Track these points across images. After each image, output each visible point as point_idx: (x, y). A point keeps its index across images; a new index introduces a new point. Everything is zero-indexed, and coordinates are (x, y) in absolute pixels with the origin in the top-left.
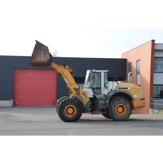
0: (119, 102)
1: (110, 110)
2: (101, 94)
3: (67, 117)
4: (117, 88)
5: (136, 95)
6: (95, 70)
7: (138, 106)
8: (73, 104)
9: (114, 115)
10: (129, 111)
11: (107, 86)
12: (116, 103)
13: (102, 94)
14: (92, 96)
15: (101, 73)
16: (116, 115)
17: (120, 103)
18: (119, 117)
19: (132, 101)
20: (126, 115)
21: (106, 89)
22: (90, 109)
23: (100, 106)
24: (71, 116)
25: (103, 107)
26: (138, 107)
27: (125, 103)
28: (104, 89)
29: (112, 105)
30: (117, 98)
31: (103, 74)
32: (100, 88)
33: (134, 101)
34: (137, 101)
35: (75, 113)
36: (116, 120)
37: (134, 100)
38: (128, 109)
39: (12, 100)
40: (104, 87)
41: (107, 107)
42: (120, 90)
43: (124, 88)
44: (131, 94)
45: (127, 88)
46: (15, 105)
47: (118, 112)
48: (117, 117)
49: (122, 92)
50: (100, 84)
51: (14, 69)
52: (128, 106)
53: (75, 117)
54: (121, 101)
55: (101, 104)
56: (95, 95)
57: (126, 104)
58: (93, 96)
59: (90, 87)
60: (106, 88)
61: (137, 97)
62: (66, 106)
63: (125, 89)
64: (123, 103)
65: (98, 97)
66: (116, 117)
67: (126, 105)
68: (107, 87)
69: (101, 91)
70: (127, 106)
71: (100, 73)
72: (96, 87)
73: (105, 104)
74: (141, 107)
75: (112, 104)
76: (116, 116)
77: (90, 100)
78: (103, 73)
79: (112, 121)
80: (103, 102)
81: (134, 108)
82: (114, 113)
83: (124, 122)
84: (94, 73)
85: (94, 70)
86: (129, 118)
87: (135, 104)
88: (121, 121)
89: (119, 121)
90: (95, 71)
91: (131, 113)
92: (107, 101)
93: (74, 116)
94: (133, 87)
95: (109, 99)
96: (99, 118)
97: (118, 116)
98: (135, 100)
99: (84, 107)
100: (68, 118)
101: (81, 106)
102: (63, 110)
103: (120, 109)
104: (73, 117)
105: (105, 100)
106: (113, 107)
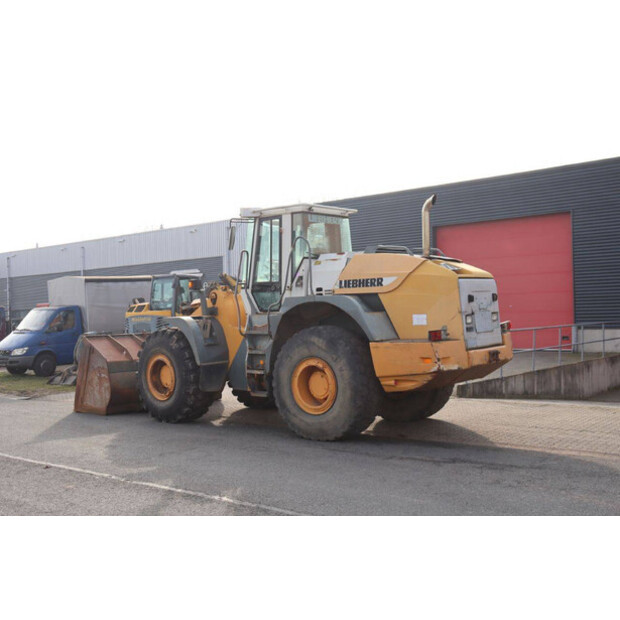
1: (275, 385)
3: (152, 400)
5: (425, 316)
8: (165, 350)
9: (289, 410)
12: (296, 355)
16: (294, 410)
21: (299, 288)
24: (163, 397)
25: (262, 367)
28: (289, 289)
32: (277, 288)
38: (341, 385)
40: (293, 279)
43: (365, 283)
45: (380, 282)
48: (298, 421)
52: (342, 370)
53: (171, 400)
54: (314, 343)
57: (336, 360)
61: (425, 323)
62: (149, 358)
63: (373, 284)
64: (322, 354)
65: (254, 322)
66: (296, 421)
67: (333, 364)
69: (281, 301)
75: (282, 358)
76: (294, 415)
78: (289, 216)
93: (170, 397)
94: (408, 276)
95: (274, 333)
100: (156, 403)
102: (144, 374)
104: (168, 403)
106: (284, 374)
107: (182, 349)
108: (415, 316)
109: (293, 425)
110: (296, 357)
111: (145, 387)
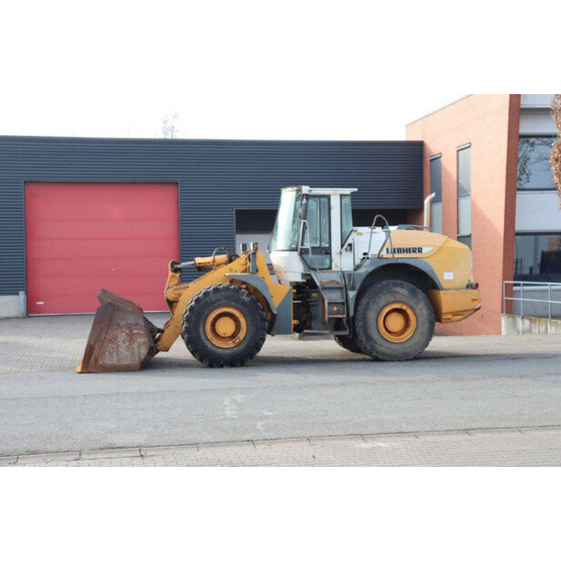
0: (392, 299)
1: (359, 324)
2: (330, 268)
3: (214, 349)
4: (385, 249)
5: (451, 274)
6: (308, 188)
7: (457, 310)
8: (233, 303)
9: (375, 342)
10: (427, 325)
11: (349, 241)
12: (382, 301)
13: (334, 269)
14: (299, 279)
15: (332, 198)
16: (380, 341)
17: (396, 302)
18: (392, 347)
19: (436, 291)
20: (416, 339)
21: (349, 253)
22: (295, 322)
23: (327, 311)
24: (230, 344)
25: (338, 312)
26: (454, 314)
27: (411, 302)
28: (341, 253)
29: (366, 309)
30: (384, 283)
31: (335, 202)
32: (328, 251)
33: (441, 292)
34: (454, 291)
35: (242, 335)
36: (380, 357)
37: (443, 289)
38: (421, 320)
39: (20, 292)
40: (342, 246)
41: (352, 314)
42: (397, 255)
43: (408, 250)
44: (432, 271)
45: (420, 250)
46: (31, 310)
47: (390, 332)
49: (400, 261)
50: (326, 236)
51: (25, 182)
52: (421, 310)
53: (242, 346)
54: (398, 292)
55: (329, 303)
56: (310, 275)
57: (416, 304)
58: (304, 275)
59: (294, 246)
60: (348, 248)
61: (452, 278)
62: (211, 311)
63: (414, 251)
65: (319, 278)
66: (382, 349)
68: (350, 245)
69: (331, 262)
70: (418, 311)
71: (328, 197)
72: (312, 248)
73: (343, 303)
74: (467, 314)
75: (368, 303)
76: (381, 345)
77: (295, 291)
78: (338, 197)
79: (369, 363)
80: (336, 296)
81: (444, 317)
82: (375, 336)
83: (408, 363)
84: (308, 197)
85: (305, 189)
86: (427, 349)
87: (447, 302)
88: (400, 361)
89: (392, 361)
90: (307, 193)
91: (431, 333)
92: (352, 294)
93: (239, 344)
94: (441, 247)
95: (358, 286)
96: (325, 353)
97: (387, 345)
98: (446, 290)
99: (274, 316)
100: (219, 351)
101: (263, 310)
102: (201, 326)
103: (396, 322)
104: (236, 349)
105: (344, 289)
106: (371, 315)
107: (255, 301)
108: (445, 274)
109: (378, 352)
110: (382, 302)
111: (203, 338)
